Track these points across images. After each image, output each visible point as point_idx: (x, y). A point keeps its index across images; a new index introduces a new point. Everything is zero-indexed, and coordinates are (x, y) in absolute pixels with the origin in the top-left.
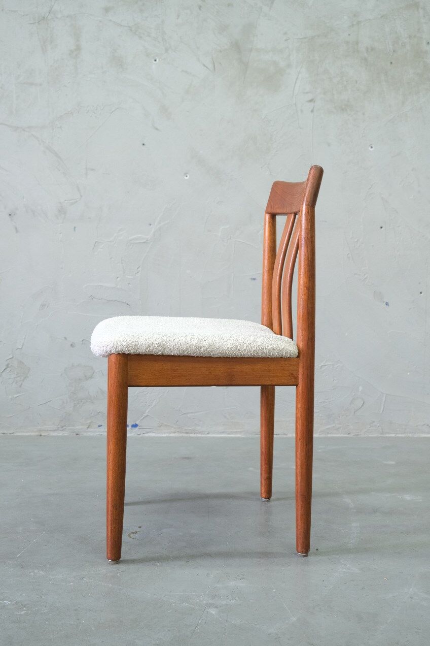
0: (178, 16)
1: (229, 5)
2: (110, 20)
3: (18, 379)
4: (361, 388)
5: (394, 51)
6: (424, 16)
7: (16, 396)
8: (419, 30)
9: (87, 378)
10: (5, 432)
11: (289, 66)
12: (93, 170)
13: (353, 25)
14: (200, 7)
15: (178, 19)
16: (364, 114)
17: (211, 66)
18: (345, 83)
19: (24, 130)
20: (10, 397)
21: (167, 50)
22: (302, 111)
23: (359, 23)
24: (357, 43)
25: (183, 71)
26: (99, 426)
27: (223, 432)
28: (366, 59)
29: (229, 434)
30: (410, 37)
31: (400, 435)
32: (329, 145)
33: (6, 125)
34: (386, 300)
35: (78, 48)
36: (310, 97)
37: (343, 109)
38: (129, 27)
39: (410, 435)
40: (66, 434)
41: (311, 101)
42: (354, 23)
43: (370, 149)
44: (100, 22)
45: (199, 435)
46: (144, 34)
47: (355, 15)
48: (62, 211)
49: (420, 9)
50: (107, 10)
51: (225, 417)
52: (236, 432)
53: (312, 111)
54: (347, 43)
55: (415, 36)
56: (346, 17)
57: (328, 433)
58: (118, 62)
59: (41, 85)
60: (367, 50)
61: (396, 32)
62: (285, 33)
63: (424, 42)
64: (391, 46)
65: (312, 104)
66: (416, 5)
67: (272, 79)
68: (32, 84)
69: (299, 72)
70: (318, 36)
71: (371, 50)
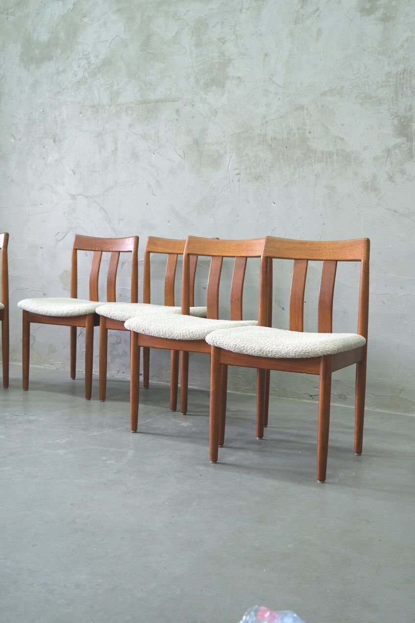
0: (166, 126)
1: (193, 117)
2: (132, 132)
5: (288, 139)
6: (307, 115)
8: (304, 124)
9: (118, 343)
10: (79, 370)
11: (226, 153)
12: (122, 220)
13: (263, 124)
14: (177, 120)
15: (165, 128)
16: (269, 181)
17: (182, 155)
18: (258, 162)
19: (90, 198)
20: (82, 351)
21: (160, 148)
22: (233, 181)
23: (267, 122)
24: (266, 135)
25: (168, 159)
26: (123, 373)
28: (271, 146)
30: (298, 129)
32: (248, 202)
33: (82, 195)
34: (282, 306)
35: (116, 149)
36: (237, 171)
37: (256, 179)
38: (141, 135)
41: (238, 174)
42: (264, 122)
43: (273, 205)
44: (127, 133)
46: (148, 138)
47: (264, 117)
53: (239, 181)
54: (260, 135)
55: (301, 129)
56: (259, 119)
58: (135, 156)
59: (99, 171)
60: (272, 140)
61: (290, 127)
62: (224, 132)
63: (307, 131)
64: (286, 136)
65: (238, 177)
66: (302, 107)
67: (216, 162)
68: (94, 171)
69: (231, 157)
70: (243, 132)
71: (274, 139)
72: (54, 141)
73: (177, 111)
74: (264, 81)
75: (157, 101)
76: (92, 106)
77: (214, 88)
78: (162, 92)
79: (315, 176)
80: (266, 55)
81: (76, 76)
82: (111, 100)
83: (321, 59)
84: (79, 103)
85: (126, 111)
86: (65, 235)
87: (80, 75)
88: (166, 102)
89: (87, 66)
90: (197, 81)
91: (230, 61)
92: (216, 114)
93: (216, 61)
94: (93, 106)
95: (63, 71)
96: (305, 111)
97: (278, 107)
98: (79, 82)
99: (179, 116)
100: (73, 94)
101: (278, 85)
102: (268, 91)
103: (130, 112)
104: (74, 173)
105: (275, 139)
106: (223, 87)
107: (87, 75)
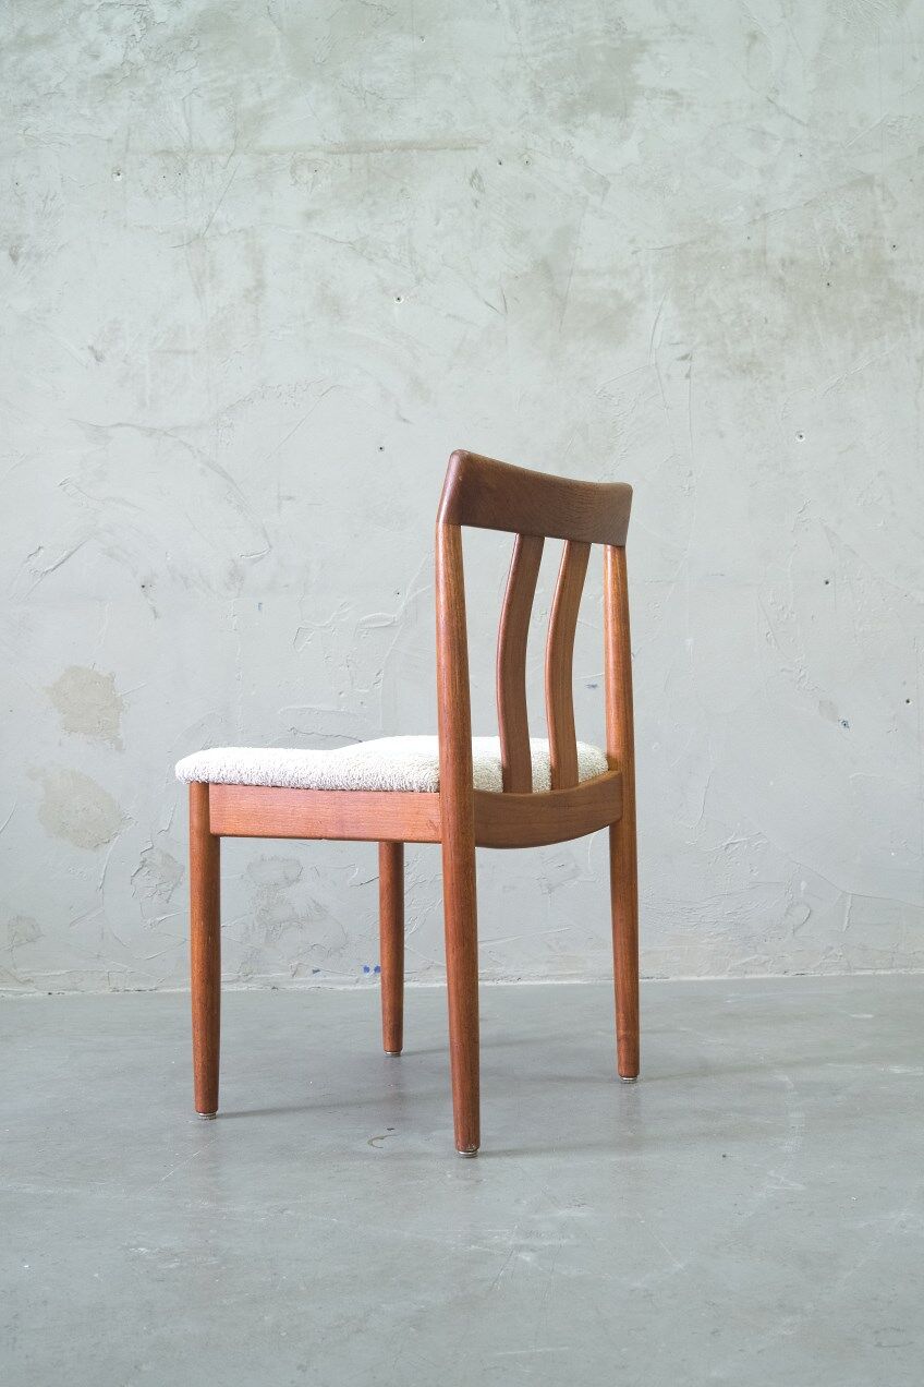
0: (438, 221)
1: (529, 196)
2: (316, 234)
3: (164, 886)
4: (803, 885)
5: (832, 264)
6: (884, 200)
7: (159, 919)
8: (875, 223)
9: (290, 882)
10: (142, 987)
11: (641, 297)
12: (290, 498)
13: (755, 221)
14: (476, 203)
15: (437, 224)
16: (783, 378)
17: (499, 305)
18: (746, 323)
19: (165, 433)
20: (149, 921)
21: (418, 280)
22: (669, 377)
23: (765, 216)
24: (764, 252)
25: (448, 315)
26: (315, 972)
27: (546, 977)
28: (781, 279)
29: (557, 979)
30: (860, 237)
31: (882, 972)
32: (722, 435)
33: (133, 426)
34: (843, 717)
35: (260, 285)
36: (682, 350)
37: (744, 371)
38: (350, 243)
39: (902, 971)
40: (253, 987)
41: (684, 358)
42: (758, 217)
43: (799, 440)
44: (298, 237)
45: (501, 983)
46: (376, 254)
47: (757, 204)
48: (236, 575)
49: (875, 188)
50: (309, 216)
51: (550, 947)
52: (571, 975)
53: (688, 376)
54: (746, 252)
55: (869, 236)
56: (741, 209)
57: (746, 972)
58: (331, 305)
59: (195, 352)
60: (783, 265)
61: (834, 230)
62: (632, 241)
63: (887, 244)
64: (826, 255)
65: (686, 365)
66: (868, 181)
67: (611, 322)
68: (178, 352)
69: (661, 308)
70: (693, 242)
71: (789, 263)
72: (14, 258)
73: (475, 178)
74: (752, 107)
75: (405, 147)
76: (163, 151)
77: (594, 117)
78: (418, 120)
79: (918, 361)
80: (754, 37)
81: (96, 57)
82: (235, 136)
83: (915, 59)
84: (109, 141)
85: (293, 171)
86: (69, 556)
87: (112, 54)
88: (435, 149)
89: (137, 30)
90: (538, 96)
91: (643, 45)
92: (606, 189)
93: (596, 42)
94: (167, 152)
95: (45, 40)
96: (878, 192)
97: (796, 176)
98: (108, 76)
99: (483, 191)
100: (86, 111)
101: (793, 118)
102: (764, 133)
103: (307, 176)
104: (99, 358)
105: (792, 263)
106: (624, 114)
107: (141, 57)
